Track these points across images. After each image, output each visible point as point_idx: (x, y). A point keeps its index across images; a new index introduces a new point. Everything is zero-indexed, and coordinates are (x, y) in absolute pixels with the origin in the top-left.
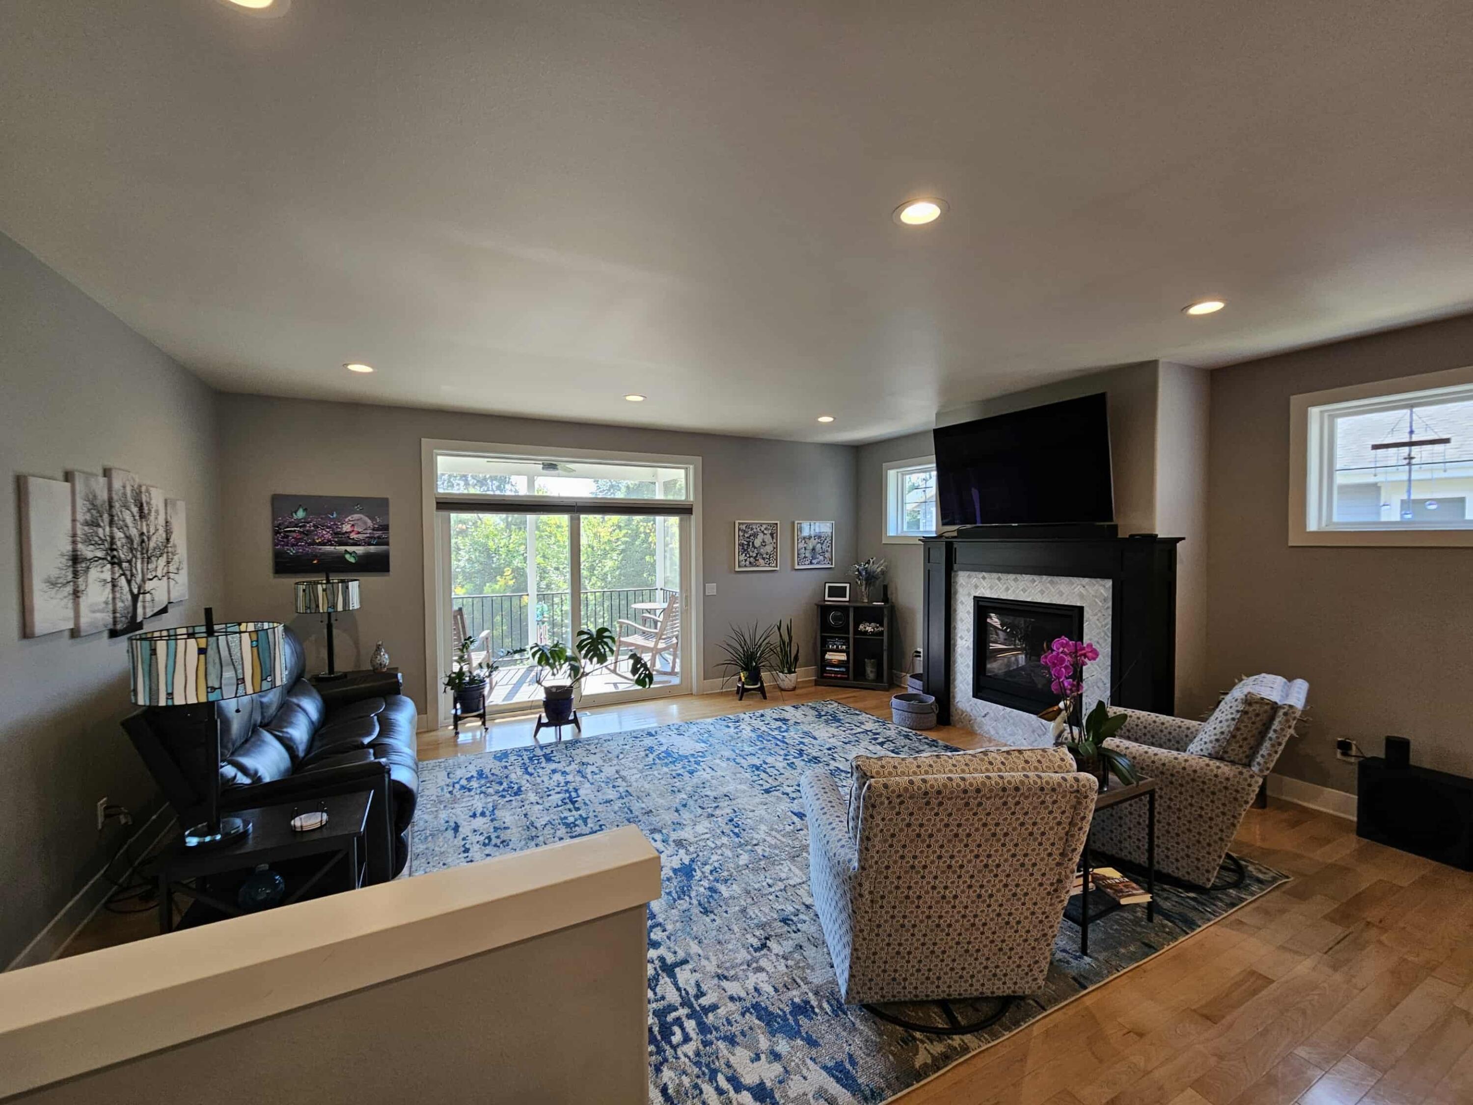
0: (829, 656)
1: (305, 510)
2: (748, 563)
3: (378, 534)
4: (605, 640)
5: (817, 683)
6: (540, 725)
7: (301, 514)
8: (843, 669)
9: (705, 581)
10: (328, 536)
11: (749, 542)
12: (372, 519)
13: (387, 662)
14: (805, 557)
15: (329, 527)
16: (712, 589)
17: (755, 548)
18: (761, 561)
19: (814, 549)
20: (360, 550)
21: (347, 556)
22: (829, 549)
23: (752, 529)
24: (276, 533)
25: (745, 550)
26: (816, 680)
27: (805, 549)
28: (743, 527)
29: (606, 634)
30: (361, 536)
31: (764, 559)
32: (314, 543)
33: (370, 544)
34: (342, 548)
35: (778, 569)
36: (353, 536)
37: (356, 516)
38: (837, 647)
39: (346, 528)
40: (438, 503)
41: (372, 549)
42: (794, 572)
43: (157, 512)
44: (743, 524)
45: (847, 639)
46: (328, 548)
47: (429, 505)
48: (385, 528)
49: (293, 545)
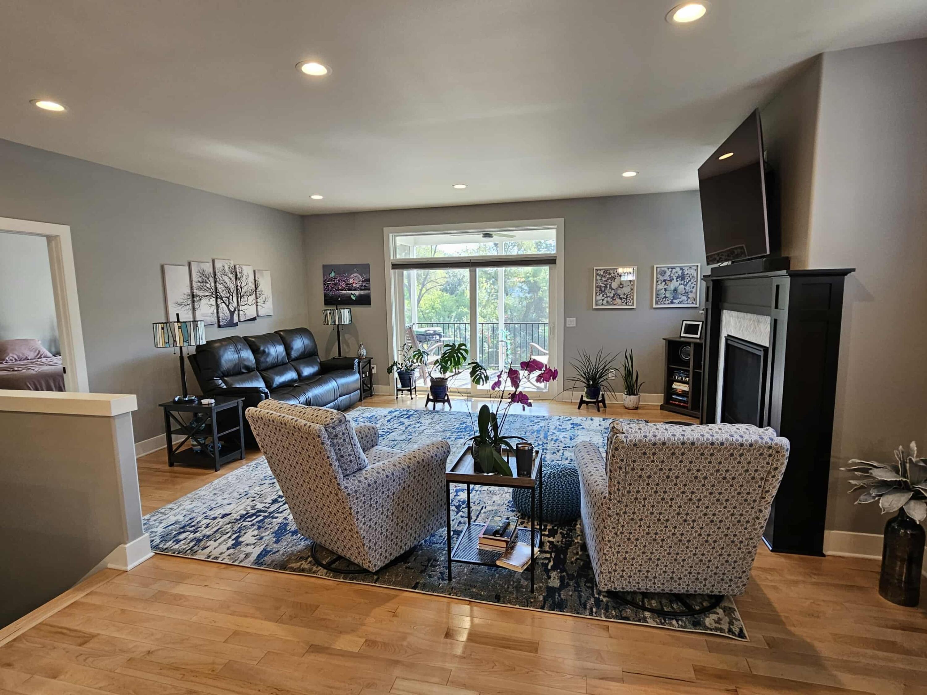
0: (675, 386)
1: (335, 272)
2: (605, 302)
3: (364, 284)
4: (461, 351)
5: (662, 407)
6: (428, 400)
7: (333, 274)
8: (685, 399)
9: (566, 315)
10: (344, 286)
11: (606, 285)
12: (362, 276)
13: (365, 354)
14: (665, 297)
15: (344, 281)
16: (572, 322)
17: (612, 289)
18: (618, 301)
19: (675, 290)
20: (357, 293)
21: (352, 296)
22: (694, 290)
23: (610, 274)
24: (324, 284)
25: (602, 292)
26: (661, 405)
27: (665, 290)
28: (602, 273)
29: (463, 347)
30: (357, 285)
31: (621, 299)
32: (338, 289)
33: (361, 290)
34: (349, 292)
35: (634, 307)
36: (354, 285)
37: (355, 275)
38: (682, 378)
39: (351, 281)
40: (393, 265)
41: (362, 292)
42: (653, 310)
43: (247, 276)
44: (600, 270)
45: (688, 371)
46: (344, 292)
47: (388, 266)
48: (368, 280)
49: (331, 291)
